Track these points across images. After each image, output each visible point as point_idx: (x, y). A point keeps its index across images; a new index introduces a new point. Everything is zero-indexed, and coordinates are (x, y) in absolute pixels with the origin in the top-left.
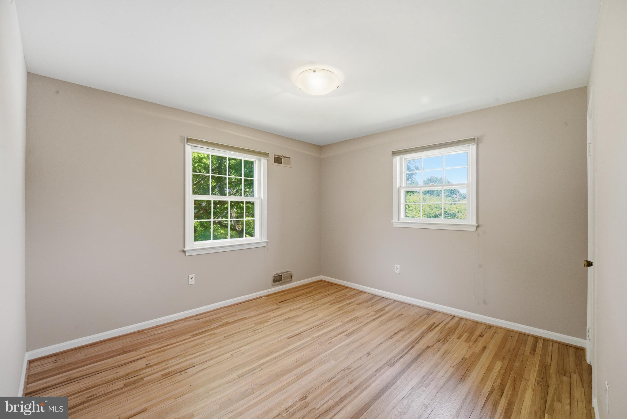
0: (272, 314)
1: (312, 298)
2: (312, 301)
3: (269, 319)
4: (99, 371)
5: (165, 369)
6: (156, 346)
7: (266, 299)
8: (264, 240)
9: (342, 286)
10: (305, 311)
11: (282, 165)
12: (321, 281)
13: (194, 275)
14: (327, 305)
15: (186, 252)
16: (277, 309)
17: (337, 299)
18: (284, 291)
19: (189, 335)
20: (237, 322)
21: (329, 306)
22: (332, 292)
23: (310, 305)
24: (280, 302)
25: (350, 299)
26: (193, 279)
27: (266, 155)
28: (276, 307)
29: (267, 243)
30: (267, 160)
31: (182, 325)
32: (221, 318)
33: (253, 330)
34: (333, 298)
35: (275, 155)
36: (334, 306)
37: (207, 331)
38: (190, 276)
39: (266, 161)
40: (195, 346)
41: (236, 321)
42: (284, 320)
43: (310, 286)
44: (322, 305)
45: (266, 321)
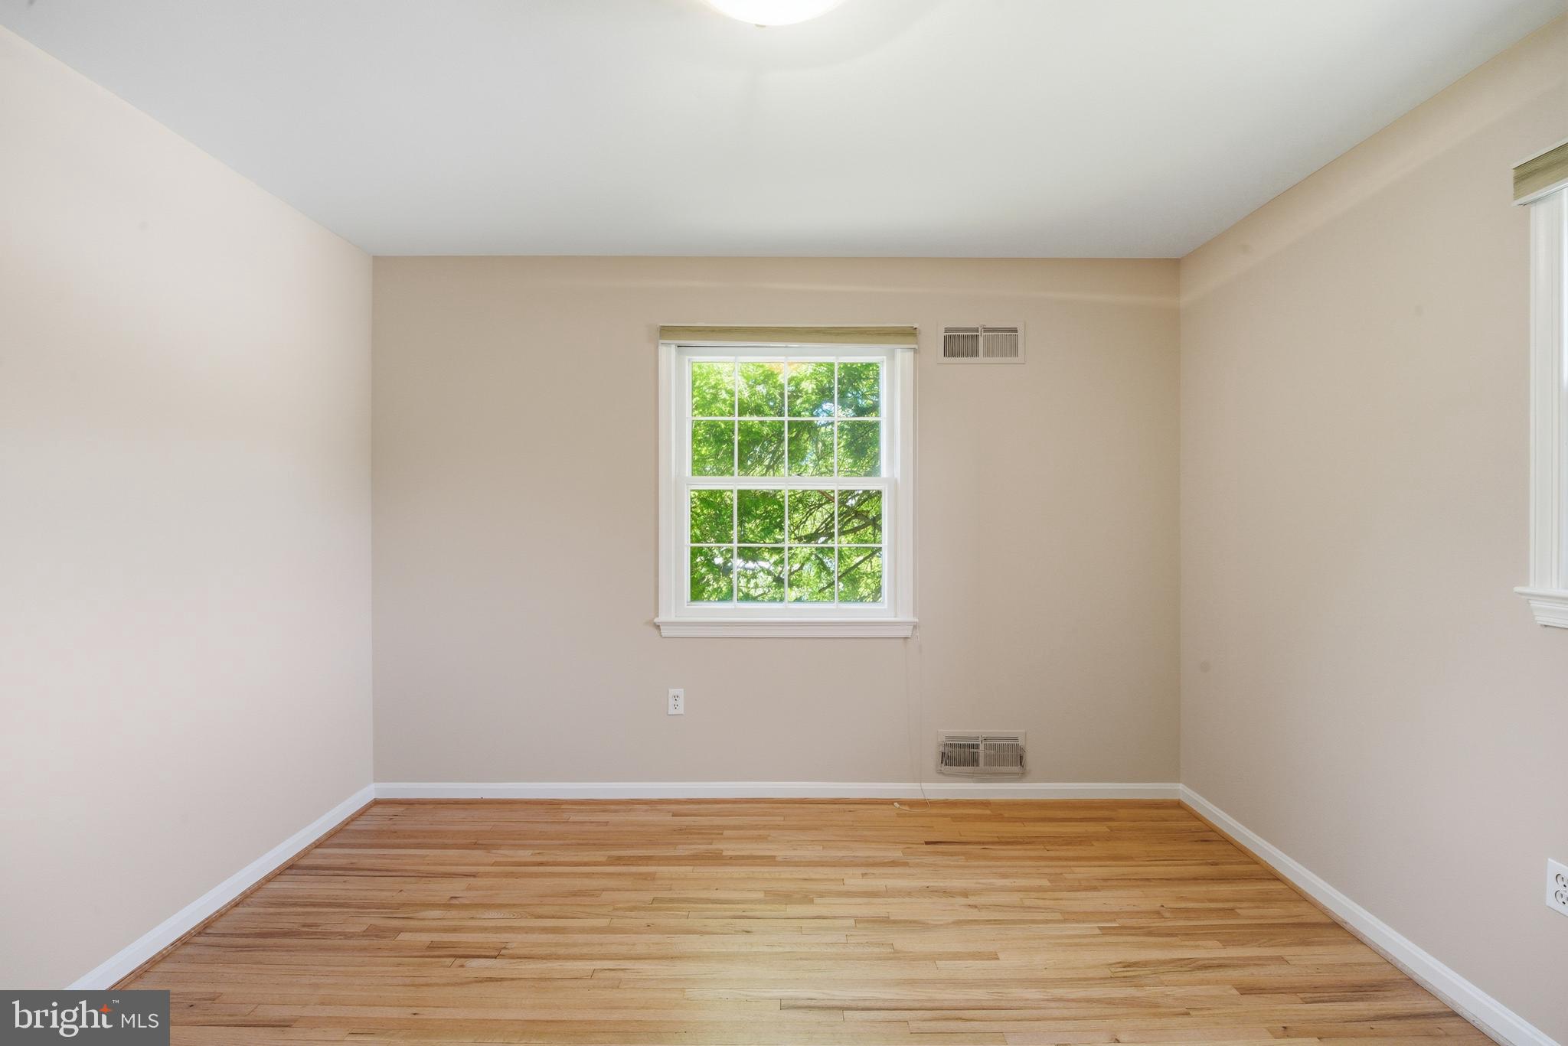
0: (854, 880)
1: (1058, 871)
2: (1045, 883)
3: (821, 895)
4: (395, 871)
5: (455, 930)
6: (525, 855)
7: (899, 815)
8: (908, 617)
9: (1254, 860)
10: (974, 914)
11: (981, 358)
12: (1179, 805)
13: (682, 690)
14: (1090, 928)
15: (661, 627)
16: (894, 863)
17: (1167, 915)
18: (986, 804)
19: (600, 855)
20: (741, 865)
21: (1094, 936)
22: (1173, 871)
23: (1014, 898)
24: (927, 843)
25: (1226, 943)
26: (681, 702)
27: (908, 334)
28: (897, 854)
29: (915, 627)
30: (915, 351)
31: (641, 816)
32: (722, 834)
33: (741, 914)
34: (1153, 904)
35: (947, 330)
36: (1117, 944)
37: (649, 858)
38: (673, 692)
39: (910, 355)
40: (575, 894)
41: (743, 857)
42: (858, 920)
43: (1106, 813)
44: (1065, 921)
45: (807, 899)
